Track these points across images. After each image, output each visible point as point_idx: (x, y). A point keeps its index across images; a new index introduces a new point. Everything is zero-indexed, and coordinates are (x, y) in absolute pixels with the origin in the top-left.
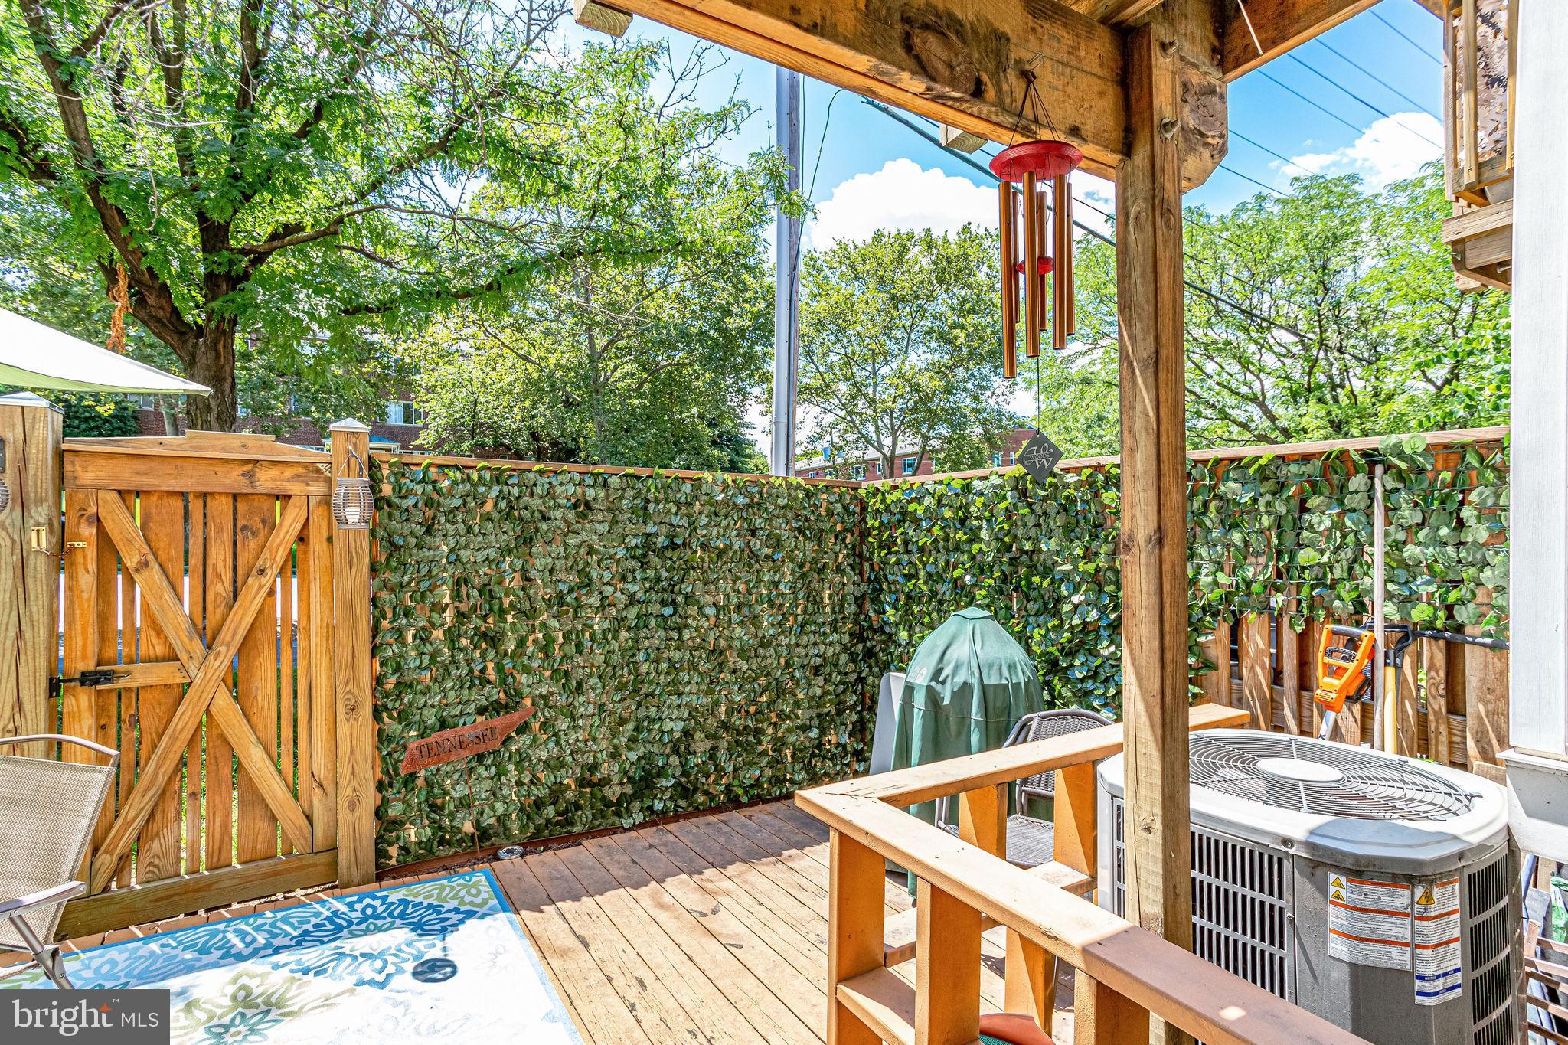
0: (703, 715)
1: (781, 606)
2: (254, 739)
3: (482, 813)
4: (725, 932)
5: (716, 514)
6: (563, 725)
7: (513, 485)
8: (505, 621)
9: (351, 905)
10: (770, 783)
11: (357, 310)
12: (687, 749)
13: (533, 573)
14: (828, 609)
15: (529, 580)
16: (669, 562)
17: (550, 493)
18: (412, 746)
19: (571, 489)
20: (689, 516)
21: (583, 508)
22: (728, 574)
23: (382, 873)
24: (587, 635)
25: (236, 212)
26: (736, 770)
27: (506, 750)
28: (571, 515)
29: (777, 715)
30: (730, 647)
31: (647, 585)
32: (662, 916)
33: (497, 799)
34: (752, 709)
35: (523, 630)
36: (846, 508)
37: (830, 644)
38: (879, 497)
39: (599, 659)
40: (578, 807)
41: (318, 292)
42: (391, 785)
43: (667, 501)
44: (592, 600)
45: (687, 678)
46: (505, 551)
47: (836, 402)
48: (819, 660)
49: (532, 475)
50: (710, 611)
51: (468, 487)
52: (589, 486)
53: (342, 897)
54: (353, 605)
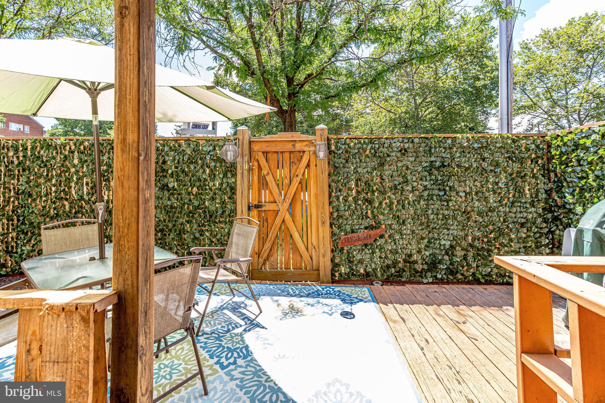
0: (460, 240)
1: (500, 193)
2: (296, 230)
3: (367, 266)
4: (469, 332)
5: (463, 152)
6: (397, 237)
7: (376, 144)
8: (374, 195)
9: (323, 289)
10: (497, 275)
11: (329, 98)
12: (452, 254)
13: (384, 177)
14: (528, 196)
15: (383, 179)
16: (442, 173)
17: (390, 146)
18: (342, 238)
19: (399, 144)
20: (451, 153)
21: (404, 151)
22: (471, 179)
23: (333, 282)
24: (407, 202)
25: (295, 73)
26: (478, 266)
27: (375, 244)
28: (399, 154)
29: (500, 244)
30: (473, 211)
31: (432, 182)
32: (438, 319)
33: (372, 262)
34: (485, 240)
35: (381, 199)
36: (537, 147)
37: (530, 213)
38: (559, 139)
39: (412, 212)
40: (404, 271)
41: (317, 94)
42: (336, 251)
43: (440, 147)
44: (408, 188)
45: (451, 223)
46: (374, 169)
47: (541, 111)
48: (523, 220)
49: (383, 140)
50: (463, 194)
51: (360, 145)
52: (406, 143)
53: (320, 286)
54: (323, 187)
